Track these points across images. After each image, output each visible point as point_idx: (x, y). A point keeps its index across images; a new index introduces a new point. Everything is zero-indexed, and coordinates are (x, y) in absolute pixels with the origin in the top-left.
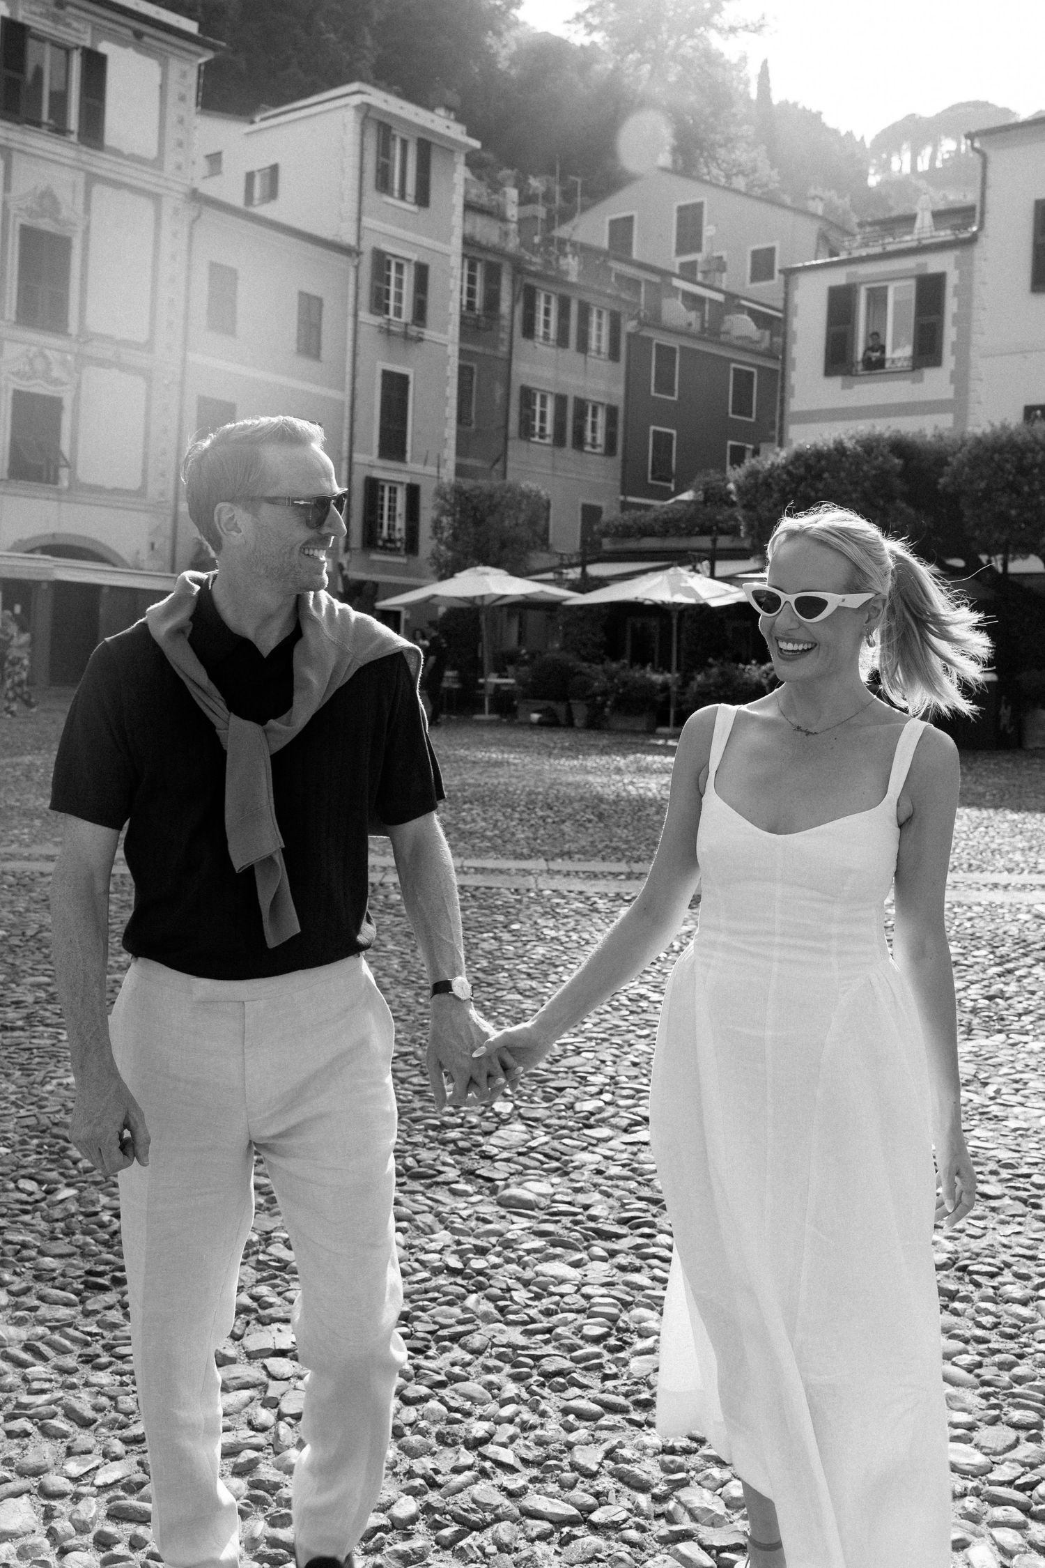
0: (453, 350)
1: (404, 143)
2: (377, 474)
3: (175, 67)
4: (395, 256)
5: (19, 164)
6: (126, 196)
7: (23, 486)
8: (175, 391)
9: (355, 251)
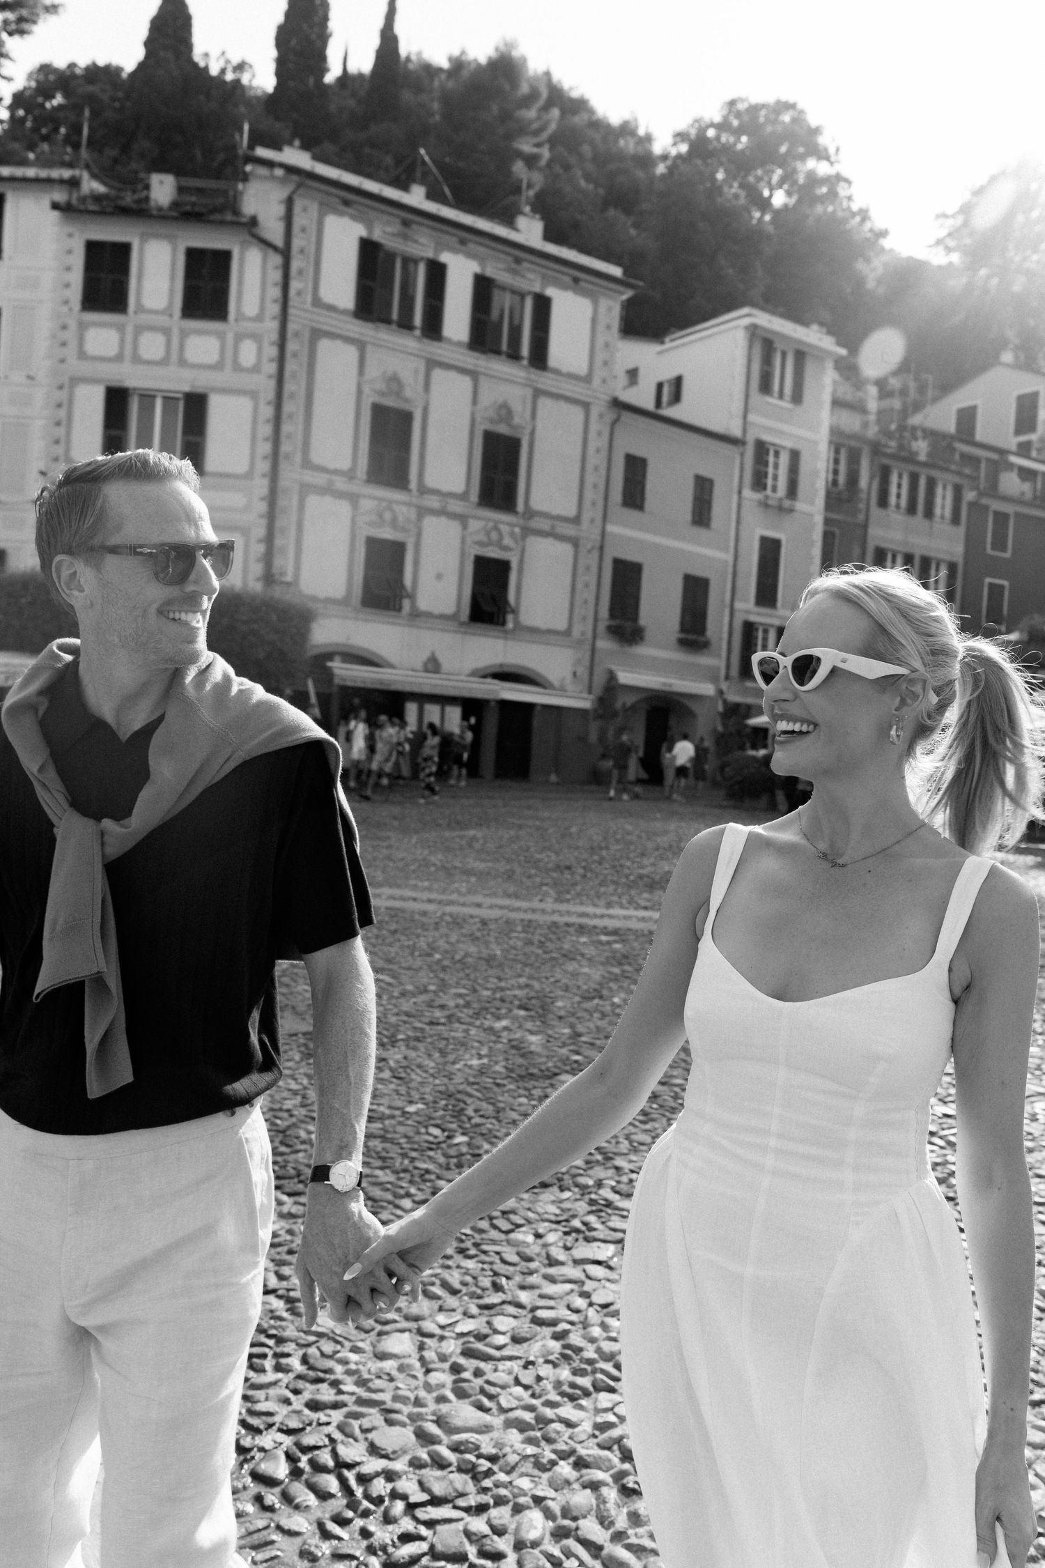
0: (819, 519)
1: (784, 354)
2: (753, 618)
3: (604, 303)
4: (774, 445)
5: (484, 383)
6: (563, 405)
7: (479, 627)
8: (596, 554)
9: (743, 441)
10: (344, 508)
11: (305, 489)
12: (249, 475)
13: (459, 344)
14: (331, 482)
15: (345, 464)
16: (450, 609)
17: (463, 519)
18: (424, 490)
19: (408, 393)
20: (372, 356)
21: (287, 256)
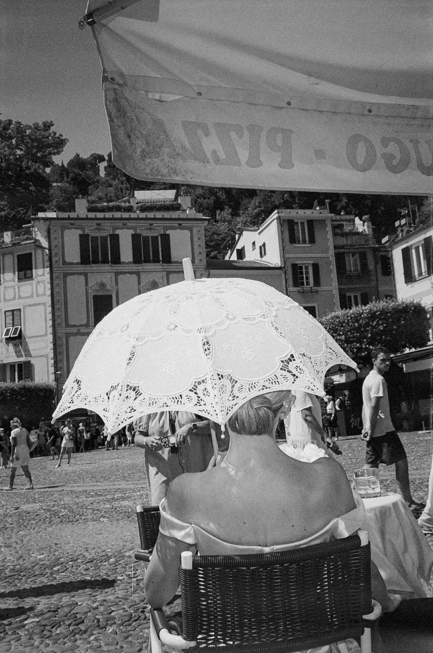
0: (336, 292)
1: (302, 224)
3: (196, 230)
4: (304, 264)
5: (143, 276)
6: (182, 275)
9: (283, 267)
11: (68, 335)
12: (46, 335)
13: (129, 263)
14: (79, 330)
15: (84, 321)
19: (108, 288)
20: (91, 277)
21: (50, 250)
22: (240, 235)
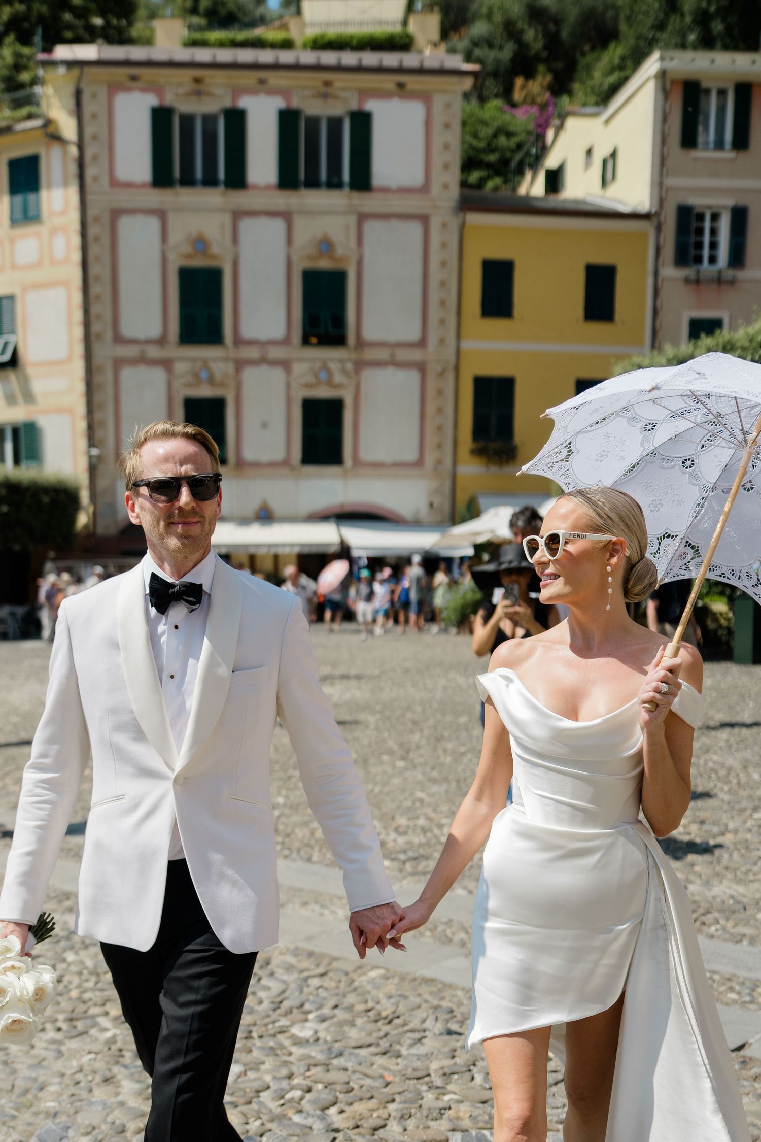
1: (721, 95)
3: (440, 101)
4: (709, 207)
5: (299, 222)
6: (396, 224)
7: (311, 469)
8: (450, 376)
9: (657, 214)
10: (158, 375)
11: (119, 363)
12: (69, 360)
13: (267, 188)
14: (143, 353)
15: (155, 331)
16: (278, 455)
17: (286, 365)
18: (238, 341)
19: (215, 249)
20: (174, 221)
21: (80, 146)
22: (559, 128)
